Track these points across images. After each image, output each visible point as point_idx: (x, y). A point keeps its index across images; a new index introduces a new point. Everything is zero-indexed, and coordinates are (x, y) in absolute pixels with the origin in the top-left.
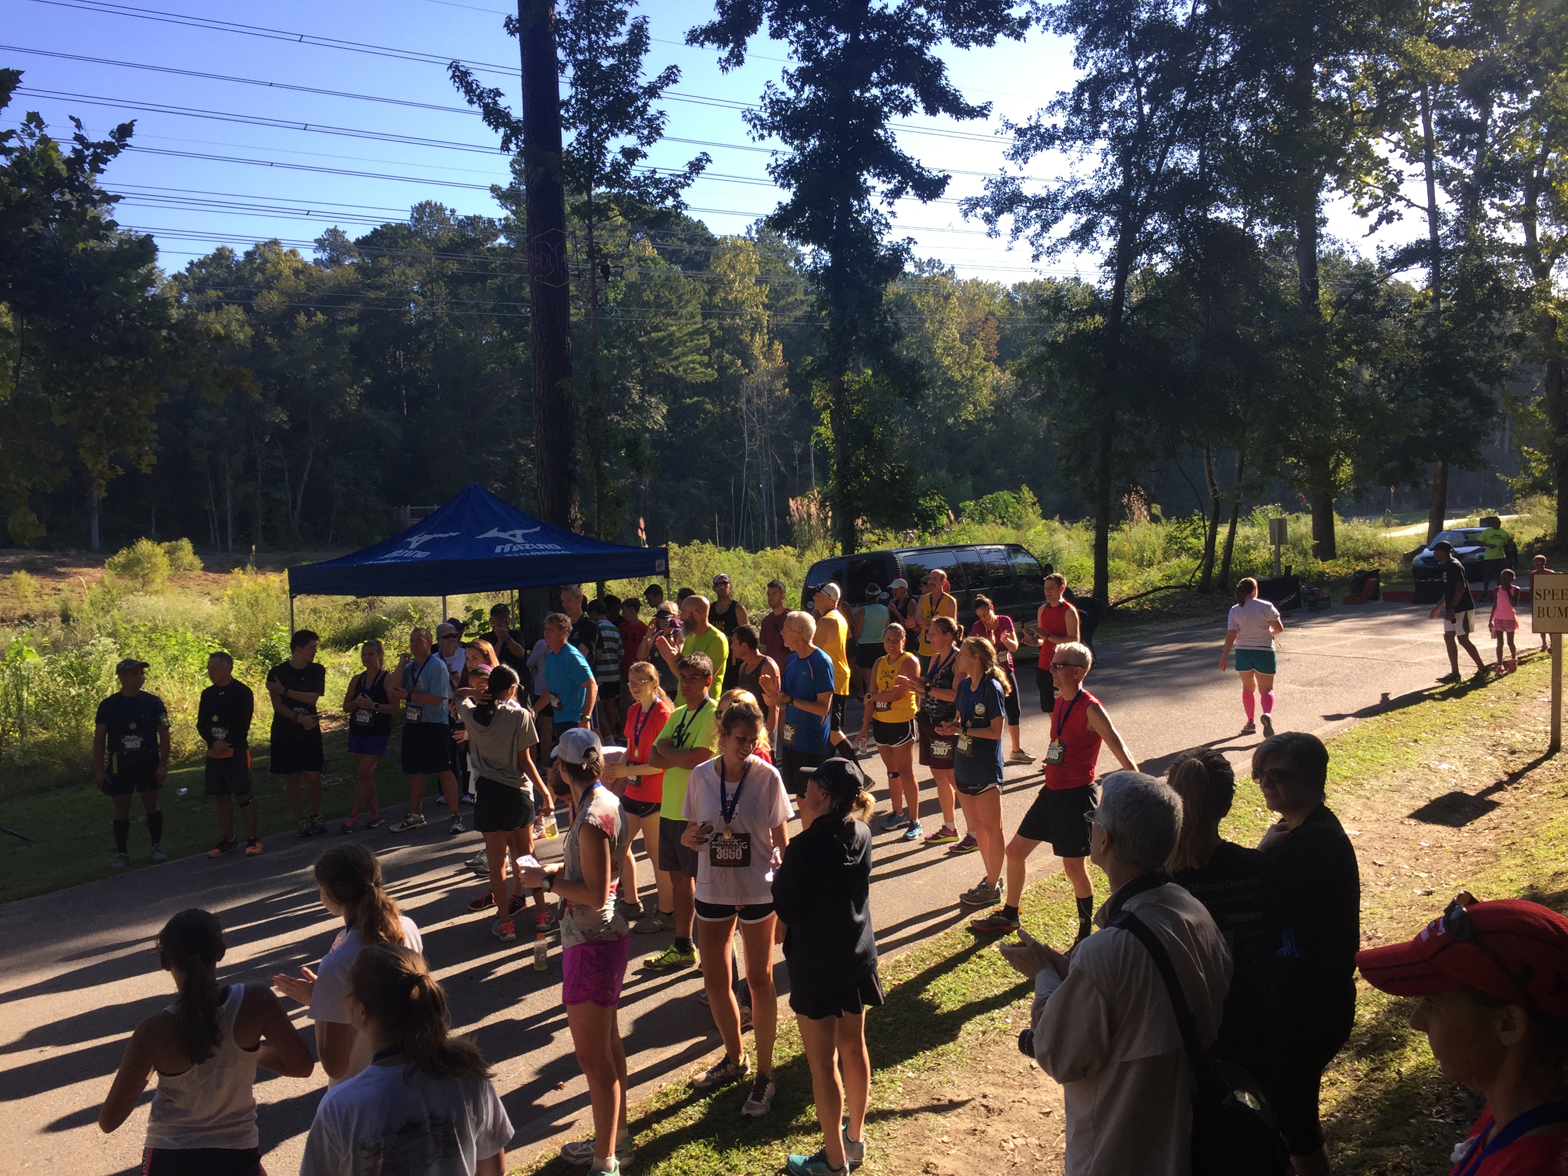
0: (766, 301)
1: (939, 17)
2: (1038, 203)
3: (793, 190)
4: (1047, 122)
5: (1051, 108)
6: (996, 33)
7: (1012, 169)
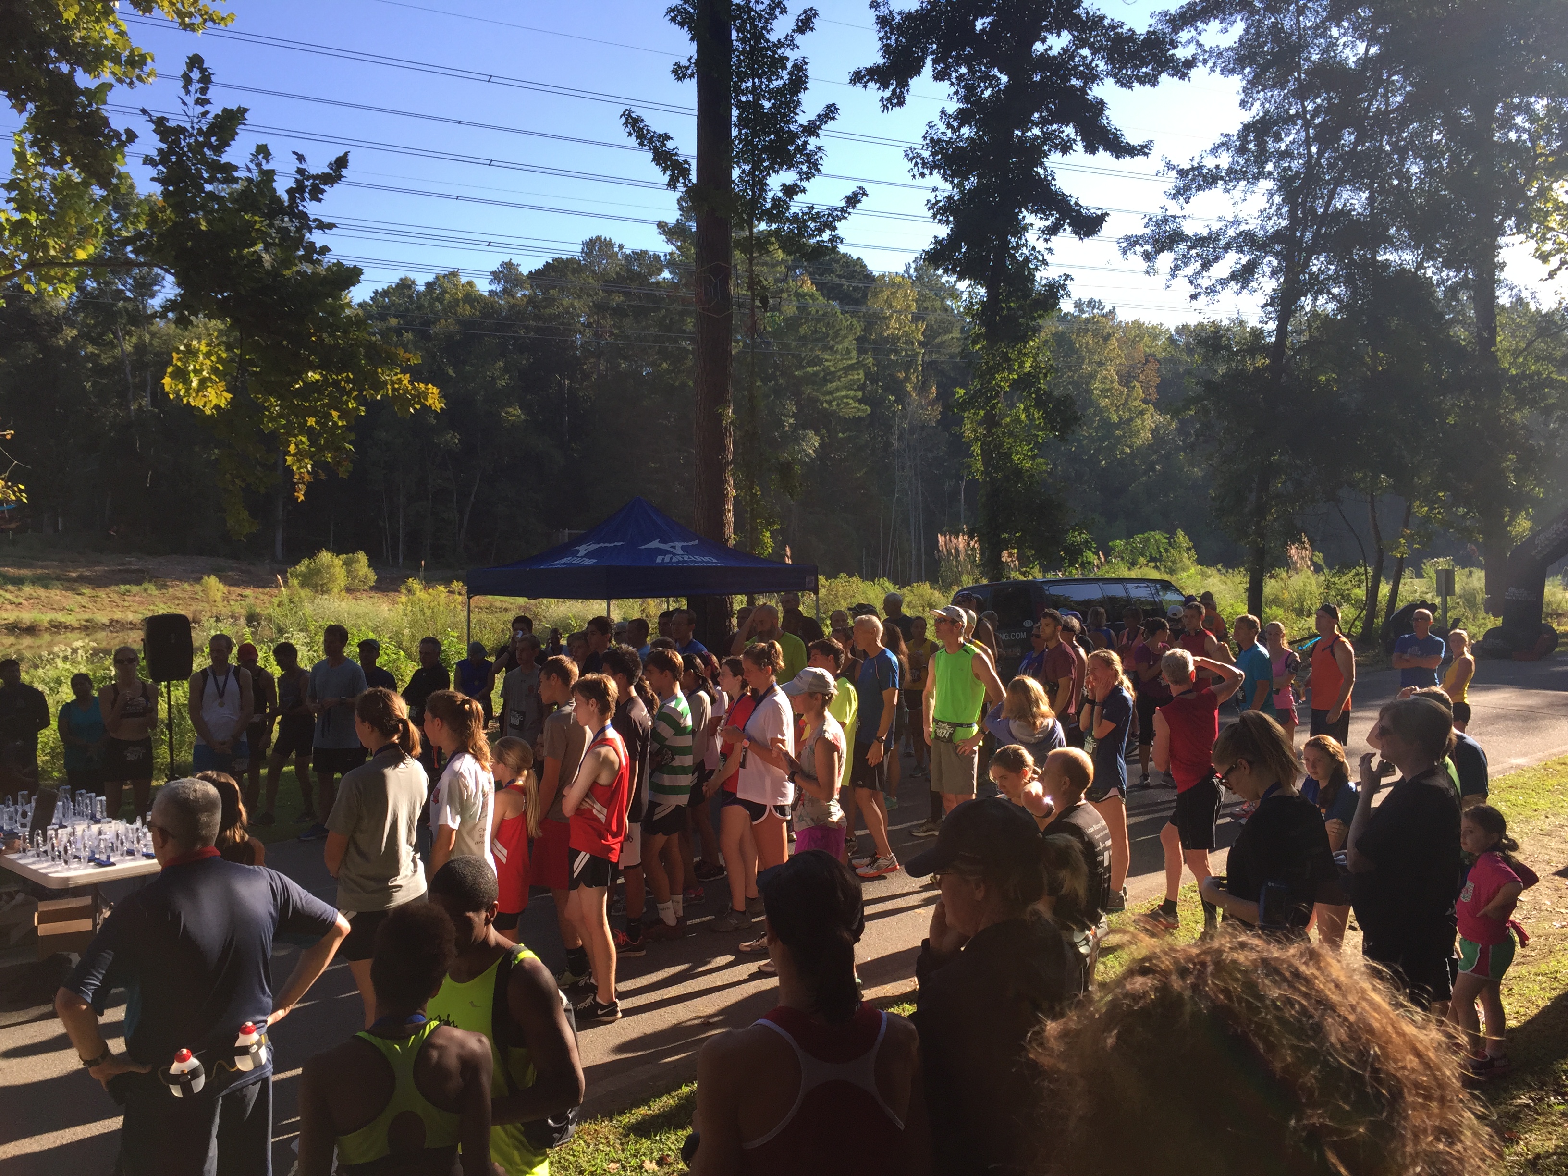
0: (922, 338)
1: (1103, 57)
2: (1200, 241)
3: (951, 226)
4: (1210, 163)
5: (1215, 150)
6: (1160, 73)
7: (1173, 208)
